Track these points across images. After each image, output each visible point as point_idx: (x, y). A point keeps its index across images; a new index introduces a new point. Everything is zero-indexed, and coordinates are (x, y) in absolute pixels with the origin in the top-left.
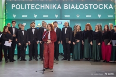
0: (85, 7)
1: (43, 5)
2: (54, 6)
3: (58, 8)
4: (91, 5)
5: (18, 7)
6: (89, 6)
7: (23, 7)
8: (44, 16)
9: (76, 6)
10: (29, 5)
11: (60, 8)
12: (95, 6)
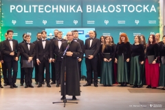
0: (116, 9)
1: (55, 7)
2: (72, 8)
3: (78, 10)
4: (125, 6)
5: (19, 9)
6: (122, 8)
7: (27, 9)
8: (58, 22)
9: (104, 8)
10: (35, 6)
11: (81, 10)
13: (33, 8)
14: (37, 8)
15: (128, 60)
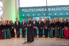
0: (59, 9)
1: (37, 9)
2: (43, 10)
3: (45, 10)
4: (62, 8)
6: (61, 9)
8: (38, 15)
9: (55, 9)
10: (30, 9)
11: (46, 10)
12: (65, 9)
13: (30, 10)
14: (31, 10)
15: (58, 28)
